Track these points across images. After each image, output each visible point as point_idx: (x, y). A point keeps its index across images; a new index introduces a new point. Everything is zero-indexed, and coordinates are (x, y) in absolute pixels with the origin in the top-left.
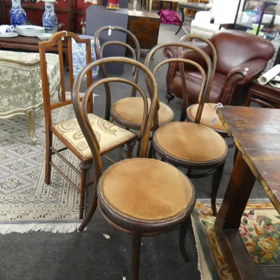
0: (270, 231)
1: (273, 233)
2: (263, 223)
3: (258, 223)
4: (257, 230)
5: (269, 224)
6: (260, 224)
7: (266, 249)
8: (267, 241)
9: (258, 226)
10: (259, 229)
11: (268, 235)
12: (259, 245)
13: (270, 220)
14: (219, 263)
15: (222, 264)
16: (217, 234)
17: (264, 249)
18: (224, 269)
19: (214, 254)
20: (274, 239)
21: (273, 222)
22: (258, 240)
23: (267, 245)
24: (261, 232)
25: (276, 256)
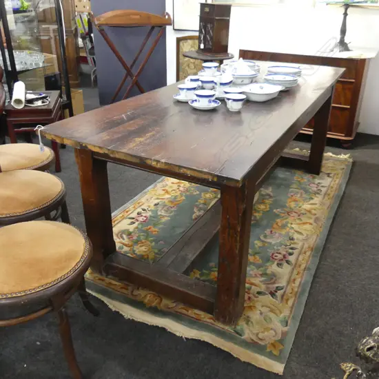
0: (135, 238)
1: (139, 237)
2: (124, 236)
3: (121, 239)
4: (126, 245)
5: (129, 234)
6: (123, 239)
7: (145, 252)
8: (141, 246)
9: (123, 241)
10: (127, 243)
11: (137, 242)
12: (138, 254)
13: (128, 230)
14: (124, 291)
15: (127, 289)
16: (100, 273)
17: (144, 254)
18: (132, 292)
19: (113, 289)
20: (143, 241)
21: (131, 230)
22: (134, 251)
23: (143, 249)
24: (130, 244)
25: (156, 251)
